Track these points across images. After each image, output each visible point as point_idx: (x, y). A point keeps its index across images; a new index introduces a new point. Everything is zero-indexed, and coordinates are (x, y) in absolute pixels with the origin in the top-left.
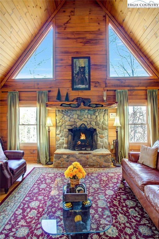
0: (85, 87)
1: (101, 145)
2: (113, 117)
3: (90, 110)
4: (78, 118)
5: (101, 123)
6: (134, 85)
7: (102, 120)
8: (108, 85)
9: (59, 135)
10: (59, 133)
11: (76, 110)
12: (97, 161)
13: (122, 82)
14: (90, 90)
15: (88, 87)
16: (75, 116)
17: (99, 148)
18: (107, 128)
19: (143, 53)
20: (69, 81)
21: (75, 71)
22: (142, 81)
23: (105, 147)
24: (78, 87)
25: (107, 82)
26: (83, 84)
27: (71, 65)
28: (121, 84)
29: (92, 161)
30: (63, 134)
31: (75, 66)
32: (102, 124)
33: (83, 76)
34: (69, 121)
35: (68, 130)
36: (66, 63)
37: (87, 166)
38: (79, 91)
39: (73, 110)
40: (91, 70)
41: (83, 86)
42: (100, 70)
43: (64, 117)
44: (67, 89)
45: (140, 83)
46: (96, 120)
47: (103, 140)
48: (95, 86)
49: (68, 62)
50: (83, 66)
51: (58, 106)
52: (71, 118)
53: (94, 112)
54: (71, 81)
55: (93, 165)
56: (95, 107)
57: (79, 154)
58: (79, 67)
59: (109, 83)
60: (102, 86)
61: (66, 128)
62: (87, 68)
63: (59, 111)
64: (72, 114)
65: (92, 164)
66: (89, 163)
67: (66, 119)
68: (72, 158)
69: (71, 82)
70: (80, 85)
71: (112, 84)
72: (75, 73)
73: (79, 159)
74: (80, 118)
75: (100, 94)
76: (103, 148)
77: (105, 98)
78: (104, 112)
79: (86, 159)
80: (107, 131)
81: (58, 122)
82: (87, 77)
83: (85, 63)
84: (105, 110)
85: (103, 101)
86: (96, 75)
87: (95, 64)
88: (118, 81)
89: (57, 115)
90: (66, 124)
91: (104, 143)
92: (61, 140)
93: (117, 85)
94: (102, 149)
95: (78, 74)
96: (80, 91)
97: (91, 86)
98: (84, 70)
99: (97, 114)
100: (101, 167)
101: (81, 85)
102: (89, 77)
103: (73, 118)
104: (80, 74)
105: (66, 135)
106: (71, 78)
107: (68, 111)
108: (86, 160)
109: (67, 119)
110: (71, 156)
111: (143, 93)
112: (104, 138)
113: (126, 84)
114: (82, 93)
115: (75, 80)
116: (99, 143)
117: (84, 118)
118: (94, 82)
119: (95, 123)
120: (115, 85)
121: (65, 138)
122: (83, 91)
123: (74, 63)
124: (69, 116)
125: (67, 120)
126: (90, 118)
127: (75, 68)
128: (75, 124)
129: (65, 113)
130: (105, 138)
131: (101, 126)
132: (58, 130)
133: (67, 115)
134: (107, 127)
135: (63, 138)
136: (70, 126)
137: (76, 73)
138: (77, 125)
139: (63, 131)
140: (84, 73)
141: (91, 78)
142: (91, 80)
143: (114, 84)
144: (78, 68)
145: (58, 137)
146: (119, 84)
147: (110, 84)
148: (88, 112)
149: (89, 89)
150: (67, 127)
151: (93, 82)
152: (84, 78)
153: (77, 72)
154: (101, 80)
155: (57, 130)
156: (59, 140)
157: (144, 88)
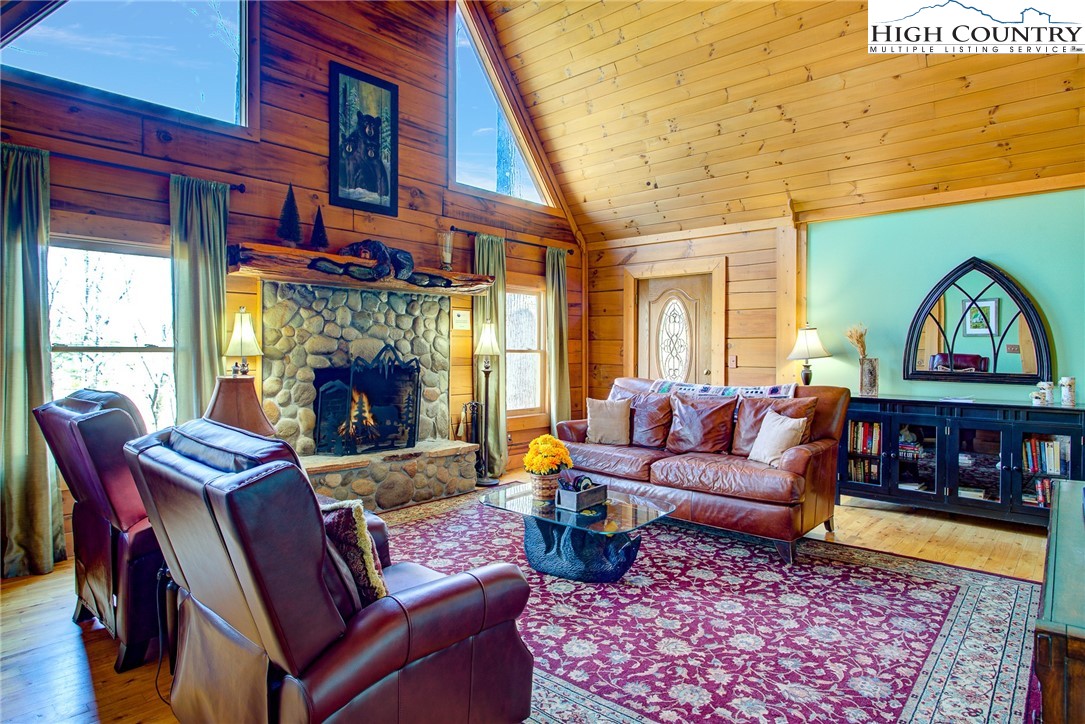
0: (378, 202)
1: (429, 424)
2: (463, 324)
3: (395, 294)
4: (353, 324)
5: (428, 345)
6: (516, 224)
7: (432, 336)
8: (450, 208)
9: (273, 394)
10: (275, 387)
11: (346, 291)
12: (439, 476)
13: (487, 210)
14: (396, 215)
15: (388, 205)
16: (344, 316)
17: (423, 439)
18: (445, 362)
19: (537, 131)
20: (318, 159)
21: (345, 124)
22: (534, 219)
23: (441, 432)
24: (353, 197)
25: (449, 198)
26: (373, 189)
27: (324, 93)
28: (484, 215)
29: (426, 481)
30: (292, 391)
31: (345, 105)
32: (433, 350)
33: (371, 154)
34: (321, 333)
35: (312, 375)
36: (307, 77)
37: (411, 502)
38: (356, 212)
39: (334, 291)
40: (400, 140)
41: (372, 197)
42: (426, 147)
43: (298, 317)
44: (312, 192)
45: (529, 223)
46: (414, 335)
47: (436, 407)
48: (411, 206)
49: (314, 78)
50: (374, 114)
51: (297, 268)
52: (326, 322)
53: (408, 305)
54: (324, 163)
55: (427, 496)
56: (425, 286)
57: (384, 460)
58: (359, 114)
59: (452, 204)
60: (432, 210)
61: (305, 364)
62: (386, 127)
63: (276, 285)
64: (330, 306)
65: (423, 492)
66: (415, 491)
67: (305, 326)
68: (361, 481)
69: (325, 167)
70: (360, 190)
71: (462, 209)
72: (344, 136)
73: (386, 481)
74: (360, 322)
75: (426, 236)
76: (434, 436)
77: (448, 258)
78: (437, 307)
79: (408, 478)
80: (446, 373)
81: (270, 337)
82: (387, 163)
83: (379, 105)
84: (442, 298)
85: (442, 266)
86: (412, 162)
87: (412, 119)
88: (476, 201)
89: (268, 304)
90: (307, 346)
91: (439, 416)
92: (283, 420)
93: (474, 216)
94: (432, 439)
95: (353, 140)
96: (361, 213)
97: (400, 203)
98: (377, 132)
99: (417, 313)
100: (450, 495)
101: (367, 192)
102: (391, 165)
103: (334, 321)
104: (363, 146)
105: (304, 396)
106: (325, 150)
107: (313, 293)
108: (408, 482)
109: (311, 324)
110: (355, 472)
111: (532, 254)
112: (437, 401)
113: (497, 218)
114: (367, 222)
115: (341, 161)
116: (423, 420)
117: (376, 322)
118: (410, 188)
119: (412, 344)
120: (468, 215)
121: (301, 411)
122: (373, 216)
123: (341, 89)
124: (319, 313)
125: (311, 330)
126: (394, 324)
127: (344, 112)
128: (342, 347)
129: (305, 297)
130: (441, 401)
131: (429, 355)
132: (270, 374)
133: (309, 308)
134: (447, 360)
135: (293, 407)
136: (322, 357)
137: (347, 135)
138: (351, 351)
139: (293, 377)
140: (374, 142)
141: (400, 172)
142: (401, 180)
143: (466, 211)
144: (355, 118)
145: (271, 404)
146: (479, 213)
147: (456, 208)
148: (388, 303)
149: (391, 211)
150: (311, 359)
151: (404, 187)
152: (375, 162)
153: (351, 131)
154: (431, 186)
155: (266, 375)
156: (278, 419)
157: (536, 240)
